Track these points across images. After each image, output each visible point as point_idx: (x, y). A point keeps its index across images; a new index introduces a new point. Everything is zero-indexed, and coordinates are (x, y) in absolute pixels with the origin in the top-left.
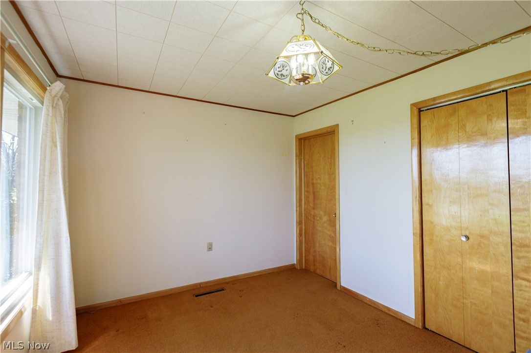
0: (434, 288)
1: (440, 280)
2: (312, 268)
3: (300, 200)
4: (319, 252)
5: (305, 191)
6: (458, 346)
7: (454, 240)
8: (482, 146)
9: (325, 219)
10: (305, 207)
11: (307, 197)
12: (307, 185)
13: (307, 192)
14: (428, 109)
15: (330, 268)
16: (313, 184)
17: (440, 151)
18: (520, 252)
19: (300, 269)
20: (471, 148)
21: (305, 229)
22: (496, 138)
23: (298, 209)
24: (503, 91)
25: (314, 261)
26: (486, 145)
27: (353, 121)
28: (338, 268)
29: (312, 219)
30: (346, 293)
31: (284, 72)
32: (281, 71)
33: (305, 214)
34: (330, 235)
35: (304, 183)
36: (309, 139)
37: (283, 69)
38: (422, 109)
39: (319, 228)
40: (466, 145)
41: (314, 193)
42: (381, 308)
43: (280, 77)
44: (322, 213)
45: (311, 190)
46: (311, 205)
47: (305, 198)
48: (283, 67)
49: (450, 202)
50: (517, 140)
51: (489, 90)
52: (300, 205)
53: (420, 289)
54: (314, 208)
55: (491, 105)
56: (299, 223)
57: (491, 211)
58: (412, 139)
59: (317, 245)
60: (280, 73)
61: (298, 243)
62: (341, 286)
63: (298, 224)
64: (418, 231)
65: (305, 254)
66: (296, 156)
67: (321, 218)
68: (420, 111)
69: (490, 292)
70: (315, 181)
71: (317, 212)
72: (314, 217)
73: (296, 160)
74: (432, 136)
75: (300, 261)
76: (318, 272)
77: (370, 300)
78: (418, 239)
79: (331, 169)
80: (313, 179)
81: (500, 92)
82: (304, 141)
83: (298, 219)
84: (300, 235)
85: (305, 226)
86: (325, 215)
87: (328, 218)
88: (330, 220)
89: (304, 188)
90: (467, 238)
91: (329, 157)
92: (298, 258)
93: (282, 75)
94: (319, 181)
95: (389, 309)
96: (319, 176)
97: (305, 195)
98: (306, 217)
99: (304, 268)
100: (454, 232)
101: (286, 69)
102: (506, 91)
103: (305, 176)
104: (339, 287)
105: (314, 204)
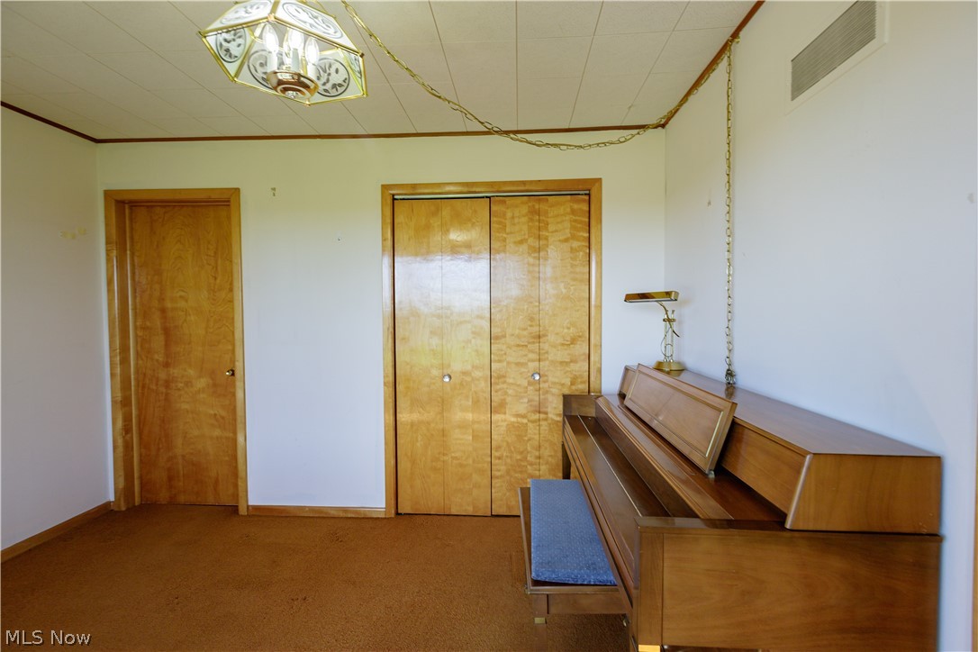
0: (409, 454)
1: (417, 441)
2: (163, 496)
3: (124, 349)
4: (183, 456)
5: (136, 328)
6: (439, 517)
7: (434, 384)
8: (466, 261)
9: (202, 383)
10: (137, 364)
11: (143, 343)
12: (143, 313)
13: (144, 328)
14: (404, 199)
15: (217, 481)
16: (163, 311)
17: (420, 262)
18: (498, 384)
19: (128, 509)
20: (454, 262)
21: (139, 416)
22: (479, 252)
23: (118, 370)
24: (487, 197)
25: (170, 479)
26: (469, 260)
27: (274, 189)
28: (241, 474)
29: (163, 389)
30: (260, 516)
31: (336, 79)
32: (328, 80)
33: (137, 380)
34: (215, 415)
35: (135, 309)
36: (148, 207)
37: (329, 74)
38: (396, 197)
39: (185, 406)
40: (449, 258)
41: (166, 331)
42: (334, 513)
43: (334, 92)
44: (191, 372)
45: (159, 323)
46: (160, 357)
47: (136, 342)
48: (325, 71)
49: (431, 332)
50: (498, 256)
51: (475, 192)
52: (125, 361)
53: (393, 462)
54: (167, 365)
55: (475, 211)
56: (122, 403)
57: (473, 341)
58: (384, 240)
59: (179, 442)
60: (328, 86)
61: (121, 449)
62: (248, 506)
63: (119, 405)
64: (391, 378)
65: (141, 469)
66: (108, 242)
67: (188, 384)
68: (394, 199)
69: (471, 438)
70: (169, 305)
71: (175, 371)
72: (167, 384)
73: (108, 252)
74: (409, 239)
75: (126, 491)
76: (182, 499)
77: (312, 509)
78: (391, 389)
79: (216, 279)
80: (161, 299)
81: (483, 197)
82: (131, 207)
83: (119, 394)
84: (127, 429)
85: (140, 409)
86: (200, 377)
87: (211, 382)
88: (215, 385)
89: (135, 322)
90: (450, 377)
91: (212, 253)
92: (121, 484)
93: (334, 86)
94: (182, 304)
95: (345, 510)
96: (182, 294)
97: (136, 336)
98: (142, 386)
99: (137, 504)
100: (435, 372)
101: (333, 70)
102: (489, 197)
103: (134, 291)
104: (243, 511)
105: (167, 355)
